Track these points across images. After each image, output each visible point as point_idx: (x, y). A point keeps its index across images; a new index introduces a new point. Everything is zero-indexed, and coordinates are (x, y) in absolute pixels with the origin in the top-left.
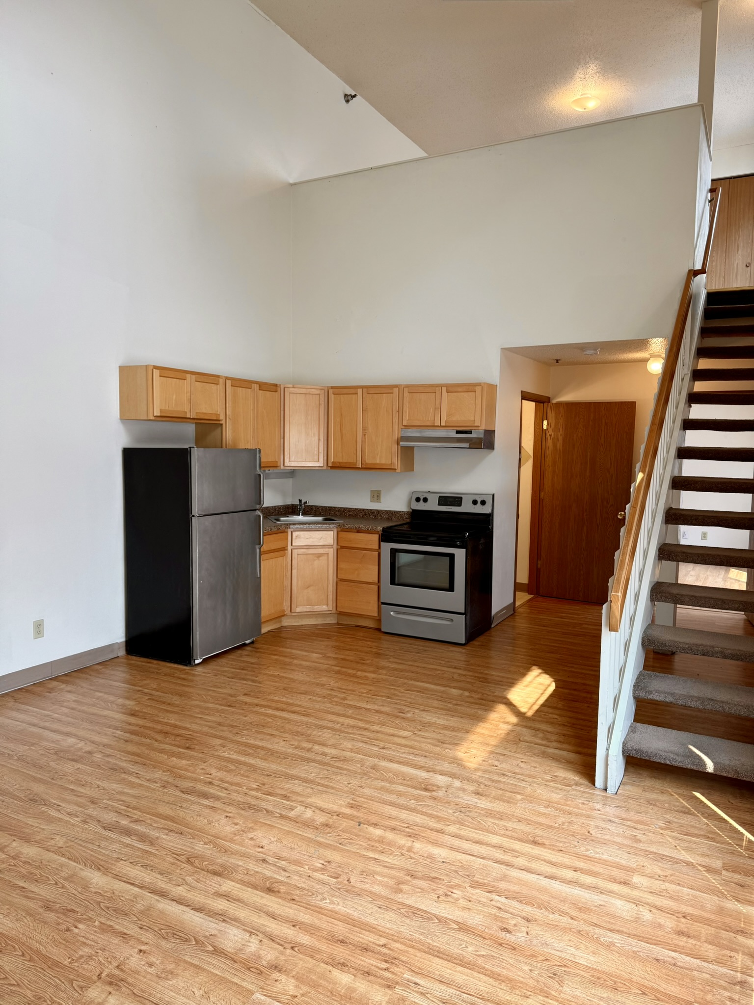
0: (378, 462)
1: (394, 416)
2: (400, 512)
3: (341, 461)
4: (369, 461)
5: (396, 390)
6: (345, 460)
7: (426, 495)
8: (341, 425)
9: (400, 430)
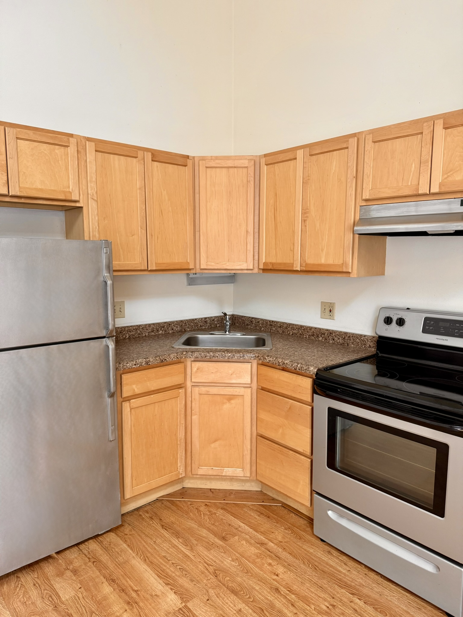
0: (323, 261)
1: (349, 185)
2: (361, 336)
3: (274, 261)
4: (311, 260)
5: (353, 142)
6: (279, 261)
7: (402, 315)
8: (275, 210)
9: (358, 208)
